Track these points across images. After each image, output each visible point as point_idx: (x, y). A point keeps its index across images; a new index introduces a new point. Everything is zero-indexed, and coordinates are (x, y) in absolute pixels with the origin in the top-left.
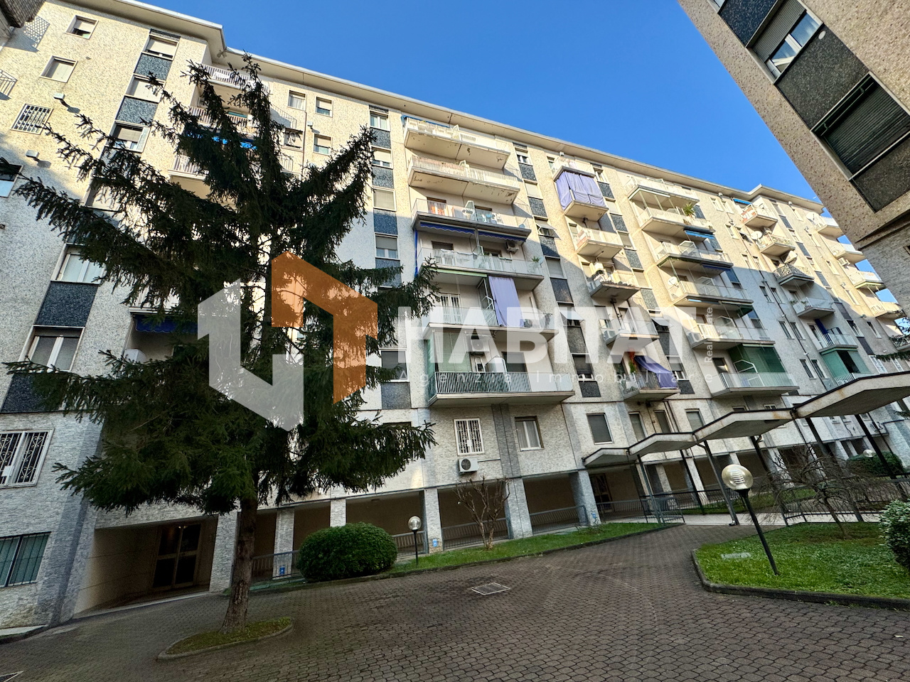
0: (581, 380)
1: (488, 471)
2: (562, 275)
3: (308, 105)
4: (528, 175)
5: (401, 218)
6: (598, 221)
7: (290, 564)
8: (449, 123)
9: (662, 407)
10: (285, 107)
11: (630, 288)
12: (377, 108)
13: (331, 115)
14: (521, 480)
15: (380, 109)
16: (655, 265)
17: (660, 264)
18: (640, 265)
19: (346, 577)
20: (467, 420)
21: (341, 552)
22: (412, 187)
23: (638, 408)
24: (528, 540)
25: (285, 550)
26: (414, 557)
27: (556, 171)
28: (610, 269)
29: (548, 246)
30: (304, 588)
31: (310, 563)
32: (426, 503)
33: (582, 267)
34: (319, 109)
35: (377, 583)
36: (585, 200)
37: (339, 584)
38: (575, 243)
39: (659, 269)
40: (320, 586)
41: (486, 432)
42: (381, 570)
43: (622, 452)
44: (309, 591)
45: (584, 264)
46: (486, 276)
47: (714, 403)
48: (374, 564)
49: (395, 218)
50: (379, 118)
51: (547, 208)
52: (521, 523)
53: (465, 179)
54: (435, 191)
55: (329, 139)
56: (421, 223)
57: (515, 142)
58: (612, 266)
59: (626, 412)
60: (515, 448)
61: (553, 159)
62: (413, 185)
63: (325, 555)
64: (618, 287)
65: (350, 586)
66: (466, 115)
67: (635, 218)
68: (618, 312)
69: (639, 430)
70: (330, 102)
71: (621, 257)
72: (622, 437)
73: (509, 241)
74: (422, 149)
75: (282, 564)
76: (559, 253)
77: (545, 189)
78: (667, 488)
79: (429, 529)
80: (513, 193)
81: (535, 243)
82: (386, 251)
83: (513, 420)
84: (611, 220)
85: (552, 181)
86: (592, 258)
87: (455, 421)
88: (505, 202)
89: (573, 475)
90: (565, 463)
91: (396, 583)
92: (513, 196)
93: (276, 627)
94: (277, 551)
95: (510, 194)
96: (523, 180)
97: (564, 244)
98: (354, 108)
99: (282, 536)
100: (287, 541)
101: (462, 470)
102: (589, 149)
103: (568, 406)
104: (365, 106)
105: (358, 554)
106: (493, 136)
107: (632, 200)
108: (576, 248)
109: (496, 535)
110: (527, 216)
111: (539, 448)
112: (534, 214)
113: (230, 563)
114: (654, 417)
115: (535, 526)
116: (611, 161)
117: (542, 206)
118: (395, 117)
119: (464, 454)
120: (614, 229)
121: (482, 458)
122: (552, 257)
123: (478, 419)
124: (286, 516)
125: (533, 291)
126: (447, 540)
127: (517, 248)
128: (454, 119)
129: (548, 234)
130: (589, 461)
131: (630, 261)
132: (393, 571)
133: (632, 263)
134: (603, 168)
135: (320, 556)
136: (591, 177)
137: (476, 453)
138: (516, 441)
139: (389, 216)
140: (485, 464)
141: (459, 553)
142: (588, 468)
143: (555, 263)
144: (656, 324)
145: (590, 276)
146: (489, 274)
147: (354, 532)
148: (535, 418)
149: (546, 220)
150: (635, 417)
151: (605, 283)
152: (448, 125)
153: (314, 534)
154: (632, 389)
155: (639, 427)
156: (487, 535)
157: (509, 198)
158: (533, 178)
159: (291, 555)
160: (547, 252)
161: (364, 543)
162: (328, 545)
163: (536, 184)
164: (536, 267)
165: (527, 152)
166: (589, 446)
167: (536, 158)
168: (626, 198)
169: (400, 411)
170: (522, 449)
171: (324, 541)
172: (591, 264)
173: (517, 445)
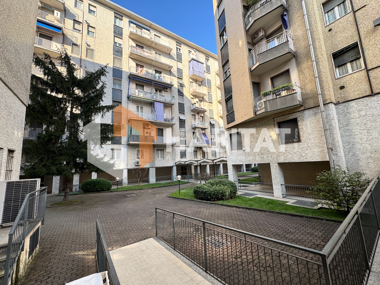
2: (183, 102)
3: (85, 7)
4: (179, 58)
6: (202, 82)
7: (78, 188)
8: (150, 27)
10: (73, 7)
11: (204, 110)
12: (118, 14)
13: (96, 15)
14: (155, 168)
16: (217, 101)
17: (219, 101)
18: (212, 101)
19: (96, 192)
21: (95, 186)
24: (154, 184)
25: (77, 184)
27: (190, 59)
29: (180, 90)
30: (83, 194)
31: (85, 188)
32: (124, 173)
33: (190, 99)
34: (90, 11)
35: (105, 193)
36: (197, 74)
37: (93, 193)
38: (191, 90)
39: (218, 103)
40: (88, 194)
42: (106, 190)
45: (192, 98)
46: (153, 101)
48: (104, 189)
49: (122, 71)
50: (118, 19)
51: (183, 74)
52: (152, 179)
55: (94, 28)
56: (132, 77)
57: (177, 41)
58: (202, 100)
60: (155, 159)
61: (191, 52)
62: (130, 57)
63: (89, 186)
64: (200, 109)
65: (97, 194)
66: (157, 25)
68: (199, 117)
70: (95, 7)
71: (206, 98)
75: (76, 188)
76: (184, 93)
77: (184, 66)
78: (199, 172)
79: (123, 180)
81: (175, 88)
83: (156, 150)
84: (207, 82)
85: (188, 62)
88: (167, 69)
89: (171, 168)
90: (170, 164)
91: (110, 193)
94: (74, 184)
96: (176, 60)
98: (107, 12)
99: (75, 180)
100: (77, 182)
103: (174, 147)
104: (112, 12)
105: (99, 186)
108: (191, 92)
109: (143, 182)
112: (178, 76)
113: (58, 187)
115: (157, 180)
118: (126, 20)
120: (207, 86)
122: (181, 94)
124: (77, 175)
125: (171, 107)
126: (129, 183)
127: (168, 90)
128: (152, 27)
130: (177, 164)
131: (209, 98)
132: (110, 191)
133: (209, 100)
134: (210, 59)
136: (202, 63)
138: (155, 157)
139: (119, 71)
141: (131, 187)
142: (177, 166)
143: (182, 97)
146: (155, 101)
147: (99, 181)
148: (163, 150)
149: (182, 79)
151: (196, 107)
153: (86, 180)
156: (140, 182)
157: (169, 68)
158: (181, 60)
160: (179, 92)
161: (101, 184)
163: (182, 63)
164: (173, 99)
165: (181, 47)
167: (184, 49)
168: (215, 73)
169: (117, 145)
170: (157, 159)
171: (89, 183)
172: (195, 99)
173: (155, 158)
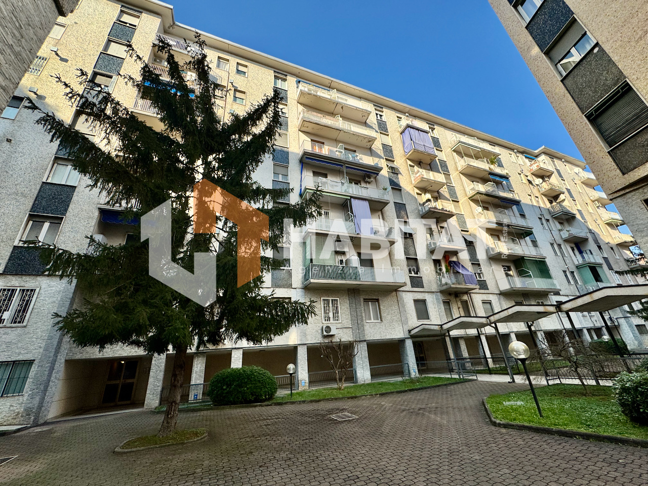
0: (411, 275)
1: (343, 335)
2: (403, 201)
3: (231, 67)
4: (383, 128)
5: (292, 153)
6: (430, 164)
7: (202, 392)
8: (329, 87)
9: (465, 297)
10: (214, 68)
11: (449, 213)
12: (280, 73)
13: (246, 76)
14: (365, 343)
15: (282, 74)
16: (467, 198)
17: (471, 197)
18: (457, 197)
19: (241, 403)
20: (330, 299)
21: (240, 386)
22: (301, 131)
23: (449, 297)
24: (368, 384)
25: (198, 382)
26: (289, 392)
27: (402, 127)
28: (436, 199)
29: (394, 179)
30: (211, 409)
31: (217, 393)
32: (299, 355)
33: (416, 196)
34: (238, 71)
35: (264, 408)
36: (422, 149)
37: (236, 408)
38: (413, 179)
39: (470, 201)
40: (223, 409)
41: (343, 307)
42: (266, 400)
43: (437, 328)
44: (215, 411)
45: (418, 194)
46: (349, 198)
47: (502, 297)
48: (261, 395)
49: (288, 153)
50: (280, 80)
51: (395, 153)
52: (363, 373)
53: (338, 128)
54: (317, 135)
55: (244, 93)
56: (306, 157)
57: (375, 104)
58: (437, 196)
59: (441, 300)
60: (362, 320)
61: (401, 118)
62: (301, 130)
63: (227, 387)
64: (440, 211)
66: (342, 82)
67: (455, 163)
68: (440, 229)
69: (449, 313)
70: (246, 66)
71: (444, 191)
72: (437, 317)
73: (366, 175)
74: (309, 105)
75: (196, 392)
76: (401, 185)
77: (394, 140)
78: (465, 354)
79: (299, 373)
80: (372, 140)
81: (385, 177)
82: (280, 176)
83: (362, 300)
84: (439, 164)
85: (399, 134)
86: (424, 190)
87: (322, 298)
88: (365, 146)
89: (401, 342)
90: (396, 332)
91: (276, 409)
92: (371, 143)
93: (196, 434)
94: (193, 382)
95: (370, 141)
96: (379, 131)
97: (405, 179)
98: (263, 72)
99: (196, 372)
100: (200, 376)
101: (325, 333)
102: (426, 112)
103: (401, 293)
104: (271, 71)
105: (251, 387)
106: (360, 99)
107: (454, 151)
108: (413, 182)
109: (347, 380)
110: (380, 157)
111: (379, 321)
112: (385, 156)
113: (160, 389)
114: (459, 304)
115: (373, 375)
116: (441, 122)
117: (391, 151)
118: (291, 80)
119: (327, 322)
120: (441, 171)
121: (339, 326)
122: (396, 187)
123: (338, 299)
124: (200, 359)
125: (381, 210)
126: (311, 382)
127: (372, 179)
128: (333, 85)
129: (394, 171)
130: (413, 332)
131: (450, 193)
132: (274, 401)
133: (451, 195)
134: (435, 127)
135: (224, 387)
136: (426, 132)
137: (335, 322)
138: (364, 315)
139: (283, 151)
140: (341, 330)
141: (320, 391)
142: (412, 337)
143: (398, 192)
144: (465, 240)
145: (422, 203)
146: (351, 197)
147: (249, 372)
148: (377, 300)
149: (393, 161)
150: (447, 303)
151: (432, 208)
152: (328, 89)
153: (221, 372)
154: (446, 284)
155: (449, 311)
156: (340, 380)
157: (369, 144)
158: (386, 130)
159: (202, 386)
160: (393, 183)
161: (255, 380)
162: (230, 380)
163: (388, 135)
164: (385, 194)
165: (383, 112)
166: (414, 322)
167: (389, 116)
168: (450, 149)
169: (284, 289)
170: (367, 321)
171: (227, 377)
172: (423, 194)
173: (364, 318)
